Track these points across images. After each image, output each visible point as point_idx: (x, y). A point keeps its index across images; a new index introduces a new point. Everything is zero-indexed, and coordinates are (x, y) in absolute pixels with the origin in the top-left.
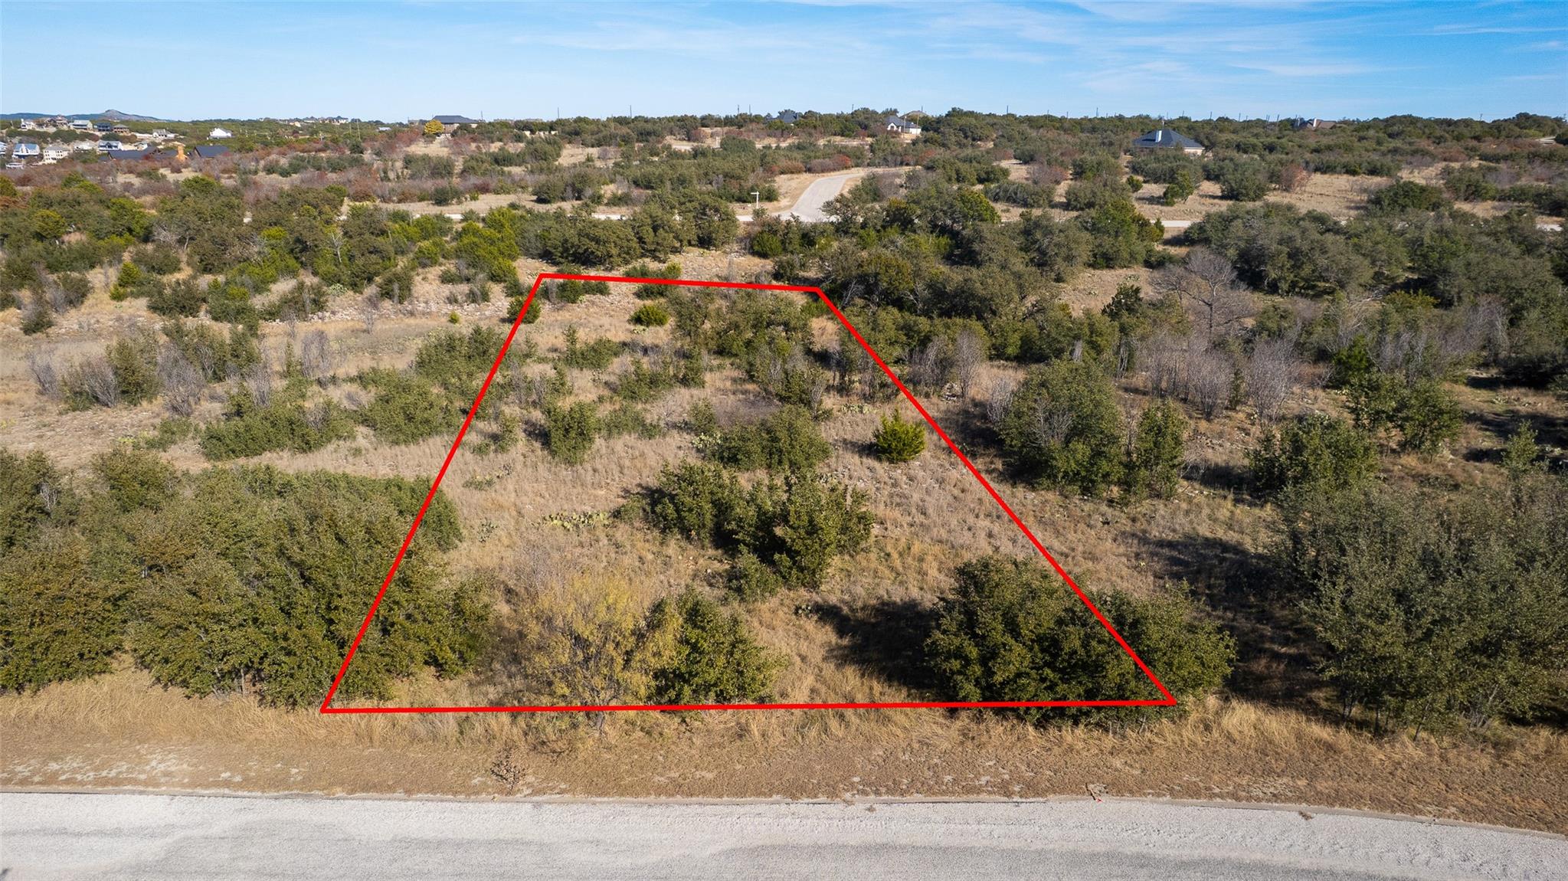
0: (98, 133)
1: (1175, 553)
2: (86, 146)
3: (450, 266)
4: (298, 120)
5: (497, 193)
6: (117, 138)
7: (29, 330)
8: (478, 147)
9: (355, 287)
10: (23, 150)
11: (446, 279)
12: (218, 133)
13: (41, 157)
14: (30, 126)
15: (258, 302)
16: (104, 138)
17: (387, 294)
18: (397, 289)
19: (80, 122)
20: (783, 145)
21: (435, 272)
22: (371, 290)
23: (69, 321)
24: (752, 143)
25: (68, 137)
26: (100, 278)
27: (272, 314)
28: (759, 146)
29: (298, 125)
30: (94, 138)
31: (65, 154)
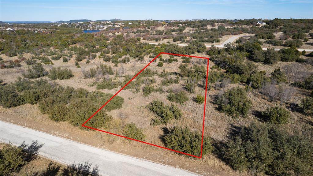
0: (112, 24)
1: (236, 130)
2: (110, 26)
3: (152, 55)
4: (144, 20)
5: (168, 39)
6: (115, 24)
7: (87, 63)
8: (170, 28)
9: (135, 58)
10: (101, 27)
11: (150, 57)
12: (130, 23)
13: (104, 28)
14: (103, 22)
15: (119, 60)
16: (113, 24)
17: (139, 59)
18: (141, 59)
19: (109, 22)
20: (231, 27)
21: (149, 55)
22: (137, 58)
23: (92, 62)
24: (225, 27)
25: (108, 24)
26: (98, 54)
27: (120, 62)
28: (226, 28)
29: (144, 21)
30: (111, 24)
31: (107, 27)
